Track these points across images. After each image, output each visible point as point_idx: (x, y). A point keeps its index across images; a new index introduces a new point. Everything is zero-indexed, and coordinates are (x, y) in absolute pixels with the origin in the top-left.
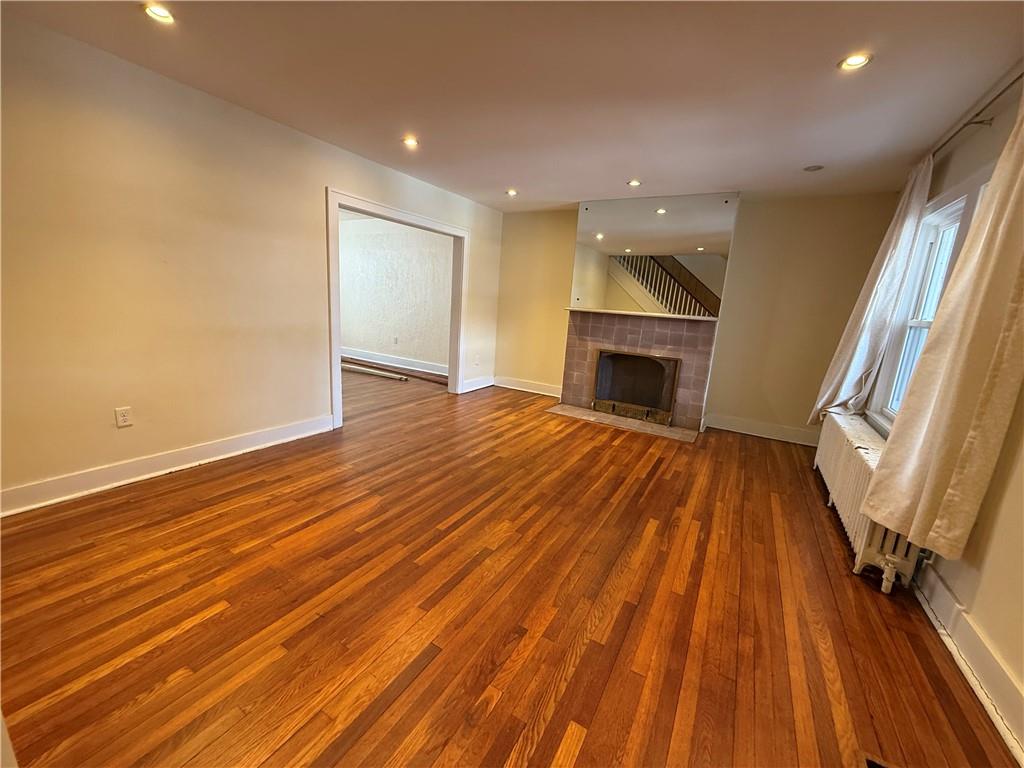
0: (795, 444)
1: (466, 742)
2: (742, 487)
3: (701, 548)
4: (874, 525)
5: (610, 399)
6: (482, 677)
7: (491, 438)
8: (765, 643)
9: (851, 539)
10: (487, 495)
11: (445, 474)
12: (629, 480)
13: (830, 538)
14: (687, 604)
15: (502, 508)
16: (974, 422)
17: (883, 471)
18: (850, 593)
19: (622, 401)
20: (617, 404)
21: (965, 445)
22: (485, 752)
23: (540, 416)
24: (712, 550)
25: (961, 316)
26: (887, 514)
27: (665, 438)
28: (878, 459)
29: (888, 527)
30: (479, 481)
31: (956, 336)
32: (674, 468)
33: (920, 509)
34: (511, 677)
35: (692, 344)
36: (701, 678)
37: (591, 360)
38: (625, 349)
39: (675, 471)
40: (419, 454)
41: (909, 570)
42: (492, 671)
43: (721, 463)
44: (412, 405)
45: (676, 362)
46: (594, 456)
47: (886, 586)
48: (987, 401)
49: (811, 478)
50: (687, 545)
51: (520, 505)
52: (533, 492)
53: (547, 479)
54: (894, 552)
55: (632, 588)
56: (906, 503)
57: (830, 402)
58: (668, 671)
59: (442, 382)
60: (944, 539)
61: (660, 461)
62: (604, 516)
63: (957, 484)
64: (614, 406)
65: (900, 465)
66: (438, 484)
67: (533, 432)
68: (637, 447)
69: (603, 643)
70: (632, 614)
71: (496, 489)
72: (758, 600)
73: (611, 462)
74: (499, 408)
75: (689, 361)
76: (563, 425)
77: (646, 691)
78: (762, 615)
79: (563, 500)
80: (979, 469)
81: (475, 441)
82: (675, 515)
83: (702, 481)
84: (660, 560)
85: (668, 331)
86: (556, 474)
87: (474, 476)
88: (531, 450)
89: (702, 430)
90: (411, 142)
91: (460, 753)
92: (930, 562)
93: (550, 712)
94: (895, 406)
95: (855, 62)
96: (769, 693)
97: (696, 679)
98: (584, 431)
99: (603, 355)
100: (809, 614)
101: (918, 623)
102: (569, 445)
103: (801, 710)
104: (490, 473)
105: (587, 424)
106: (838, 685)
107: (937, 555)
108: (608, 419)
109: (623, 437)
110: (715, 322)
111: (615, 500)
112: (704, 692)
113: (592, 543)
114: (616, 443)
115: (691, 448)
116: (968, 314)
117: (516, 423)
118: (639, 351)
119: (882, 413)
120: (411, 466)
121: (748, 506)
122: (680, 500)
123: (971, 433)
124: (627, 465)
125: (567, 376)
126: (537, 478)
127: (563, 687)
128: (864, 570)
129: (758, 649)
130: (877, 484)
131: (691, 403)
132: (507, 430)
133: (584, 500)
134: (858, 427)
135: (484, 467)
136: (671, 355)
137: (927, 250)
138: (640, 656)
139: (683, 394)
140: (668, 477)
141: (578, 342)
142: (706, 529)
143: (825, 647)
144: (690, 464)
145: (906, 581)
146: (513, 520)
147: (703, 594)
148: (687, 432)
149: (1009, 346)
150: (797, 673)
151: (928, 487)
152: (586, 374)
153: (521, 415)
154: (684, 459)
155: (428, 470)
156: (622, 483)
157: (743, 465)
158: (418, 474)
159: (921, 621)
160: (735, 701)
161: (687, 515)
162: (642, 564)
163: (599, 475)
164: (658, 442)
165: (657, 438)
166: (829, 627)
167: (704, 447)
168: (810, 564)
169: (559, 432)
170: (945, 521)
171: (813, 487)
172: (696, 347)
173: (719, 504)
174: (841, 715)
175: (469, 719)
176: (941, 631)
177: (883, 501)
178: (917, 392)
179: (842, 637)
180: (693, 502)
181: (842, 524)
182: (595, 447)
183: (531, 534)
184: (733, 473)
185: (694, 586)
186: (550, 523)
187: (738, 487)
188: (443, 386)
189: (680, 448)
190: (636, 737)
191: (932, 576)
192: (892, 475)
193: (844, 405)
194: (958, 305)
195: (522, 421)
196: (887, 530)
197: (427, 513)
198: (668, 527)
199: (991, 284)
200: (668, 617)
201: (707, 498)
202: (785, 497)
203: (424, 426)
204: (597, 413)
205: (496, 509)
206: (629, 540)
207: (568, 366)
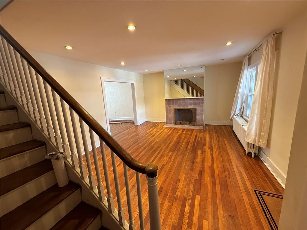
0: (227, 126)
1: (177, 203)
2: (217, 139)
3: (212, 155)
4: (248, 143)
5: (179, 121)
6: (175, 191)
7: (152, 136)
8: (231, 173)
9: (244, 147)
10: (158, 151)
11: (145, 148)
12: (191, 142)
13: (239, 147)
14: (212, 168)
15: (163, 154)
16: (264, 118)
17: (248, 131)
18: (246, 159)
19: (182, 121)
20: (181, 122)
21: (263, 123)
22: (181, 204)
23: (162, 128)
24: (214, 155)
25: (258, 97)
26: (250, 141)
27: (195, 129)
28: (247, 128)
29: (251, 143)
30: (154, 148)
31: (258, 100)
32: (200, 137)
33: (257, 138)
34: (180, 189)
35: (198, 104)
36: (219, 182)
37: (173, 111)
38: (181, 107)
39: (201, 138)
40: (136, 144)
41: (257, 152)
42: (176, 189)
43: (211, 133)
44: (127, 130)
45: (195, 109)
46: (180, 136)
47: (253, 156)
48: (266, 114)
49: (233, 134)
50: (209, 155)
51: (167, 152)
52: (169, 149)
53: (171, 145)
54: (253, 148)
55: (200, 166)
56: (254, 137)
57: (234, 114)
58: (212, 182)
59: (132, 123)
60: (262, 143)
61: (196, 135)
62: (188, 152)
63: (263, 132)
64: (181, 123)
65: (252, 129)
66: (145, 150)
67: (162, 133)
68: (189, 133)
69: (197, 179)
70: (201, 172)
71: (159, 149)
72: (227, 164)
73: (185, 138)
74: (151, 128)
75: (198, 109)
76: (169, 130)
77: (209, 186)
78: (228, 167)
79: (177, 149)
80: (266, 128)
81: (148, 138)
82: (204, 148)
83: (208, 139)
84: (204, 160)
85: (192, 102)
86: (172, 143)
87: (152, 147)
88: (164, 138)
89: (204, 126)
90: (123, 64)
91: (176, 205)
92: (261, 149)
93: (191, 194)
94: (249, 114)
95: (229, 43)
96: (233, 182)
97: (218, 182)
98: (175, 130)
99: (176, 109)
100: (238, 165)
101: (260, 163)
102: (173, 135)
103: (240, 184)
104: (156, 146)
105: (175, 129)
106: (247, 178)
107: (262, 148)
108: (180, 126)
109: (185, 131)
110: (203, 98)
111: (189, 147)
112: (221, 184)
113: (187, 158)
114: (184, 132)
115: (203, 131)
116: (260, 96)
117: (157, 131)
118: (185, 107)
119: (246, 116)
120: (135, 147)
121: (220, 143)
122: (204, 145)
123: (264, 121)
124: (189, 138)
125: (167, 116)
126: (168, 145)
127: (192, 189)
128: (248, 153)
129: (229, 174)
130: (248, 134)
131: (200, 119)
132: (156, 134)
133: (181, 149)
134: (241, 120)
135: (154, 145)
136: (193, 108)
137: (250, 77)
138: (206, 180)
139: (198, 117)
140: (199, 139)
141: (168, 107)
142: (212, 150)
143: (243, 171)
144: (203, 135)
145: (257, 154)
146: (167, 156)
147: (215, 165)
148: (200, 127)
149: (268, 102)
150: (238, 177)
151: (258, 133)
152: (172, 115)
153: (157, 129)
154: (202, 134)
155: (140, 148)
156: (189, 143)
157: (216, 133)
158: (138, 149)
159: (261, 162)
160: (227, 185)
161: (206, 147)
162: (200, 161)
163: (183, 142)
164: (194, 130)
165: (194, 129)
166: (243, 167)
167: (206, 130)
168: (236, 154)
169: (169, 132)
170: (262, 140)
171: (233, 136)
172: (199, 105)
173: (213, 144)
174: (248, 183)
175: (176, 199)
176: (265, 163)
177: (249, 137)
178: (252, 112)
179: (246, 168)
180: (207, 144)
181: (241, 144)
182: (179, 135)
183: (172, 159)
184: (214, 136)
185: (213, 164)
186: (176, 155)
187: (216, 139)
188: (133, 124)
189: (200, 131)
190: (210, 195)
191: (262, 152)
192: (250, 131)
193: (237, 115)
194: (257, 94)
195: (158, 130)
196: (251, 144)
197: (145, 158)
198: (203, 152)
199: (263, 90)
200: (209, 171)
201: (210, 143)
202: (228, 140)
203: (133, 136)
204: (176, 125)
205: (162, 154)
206: (195, 156)
207: (167, 113)
